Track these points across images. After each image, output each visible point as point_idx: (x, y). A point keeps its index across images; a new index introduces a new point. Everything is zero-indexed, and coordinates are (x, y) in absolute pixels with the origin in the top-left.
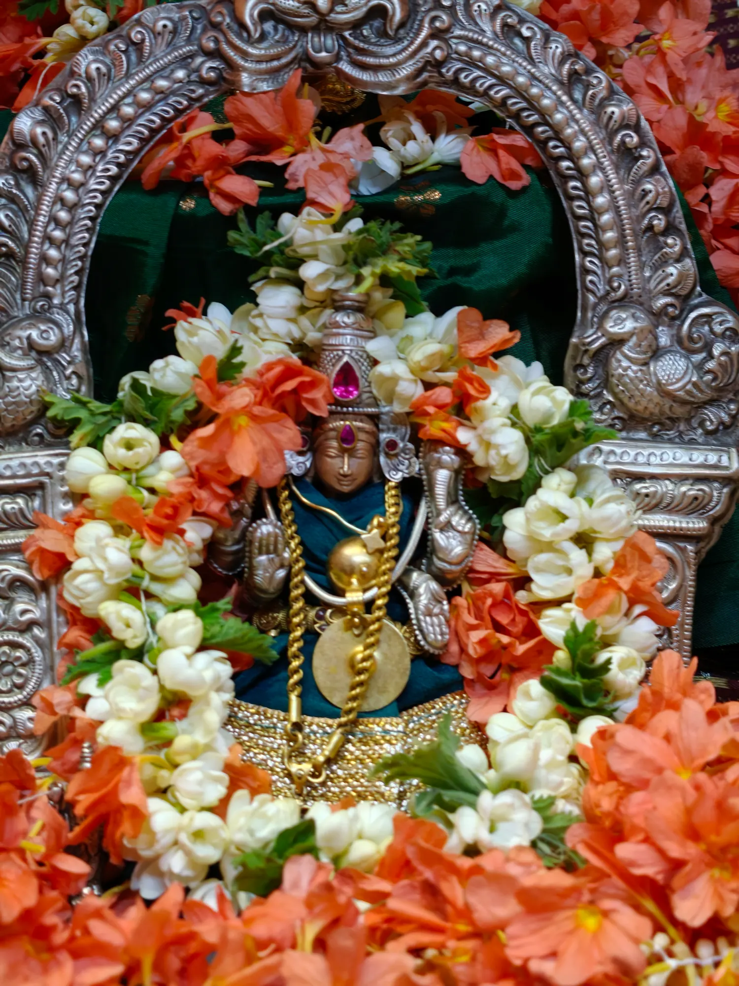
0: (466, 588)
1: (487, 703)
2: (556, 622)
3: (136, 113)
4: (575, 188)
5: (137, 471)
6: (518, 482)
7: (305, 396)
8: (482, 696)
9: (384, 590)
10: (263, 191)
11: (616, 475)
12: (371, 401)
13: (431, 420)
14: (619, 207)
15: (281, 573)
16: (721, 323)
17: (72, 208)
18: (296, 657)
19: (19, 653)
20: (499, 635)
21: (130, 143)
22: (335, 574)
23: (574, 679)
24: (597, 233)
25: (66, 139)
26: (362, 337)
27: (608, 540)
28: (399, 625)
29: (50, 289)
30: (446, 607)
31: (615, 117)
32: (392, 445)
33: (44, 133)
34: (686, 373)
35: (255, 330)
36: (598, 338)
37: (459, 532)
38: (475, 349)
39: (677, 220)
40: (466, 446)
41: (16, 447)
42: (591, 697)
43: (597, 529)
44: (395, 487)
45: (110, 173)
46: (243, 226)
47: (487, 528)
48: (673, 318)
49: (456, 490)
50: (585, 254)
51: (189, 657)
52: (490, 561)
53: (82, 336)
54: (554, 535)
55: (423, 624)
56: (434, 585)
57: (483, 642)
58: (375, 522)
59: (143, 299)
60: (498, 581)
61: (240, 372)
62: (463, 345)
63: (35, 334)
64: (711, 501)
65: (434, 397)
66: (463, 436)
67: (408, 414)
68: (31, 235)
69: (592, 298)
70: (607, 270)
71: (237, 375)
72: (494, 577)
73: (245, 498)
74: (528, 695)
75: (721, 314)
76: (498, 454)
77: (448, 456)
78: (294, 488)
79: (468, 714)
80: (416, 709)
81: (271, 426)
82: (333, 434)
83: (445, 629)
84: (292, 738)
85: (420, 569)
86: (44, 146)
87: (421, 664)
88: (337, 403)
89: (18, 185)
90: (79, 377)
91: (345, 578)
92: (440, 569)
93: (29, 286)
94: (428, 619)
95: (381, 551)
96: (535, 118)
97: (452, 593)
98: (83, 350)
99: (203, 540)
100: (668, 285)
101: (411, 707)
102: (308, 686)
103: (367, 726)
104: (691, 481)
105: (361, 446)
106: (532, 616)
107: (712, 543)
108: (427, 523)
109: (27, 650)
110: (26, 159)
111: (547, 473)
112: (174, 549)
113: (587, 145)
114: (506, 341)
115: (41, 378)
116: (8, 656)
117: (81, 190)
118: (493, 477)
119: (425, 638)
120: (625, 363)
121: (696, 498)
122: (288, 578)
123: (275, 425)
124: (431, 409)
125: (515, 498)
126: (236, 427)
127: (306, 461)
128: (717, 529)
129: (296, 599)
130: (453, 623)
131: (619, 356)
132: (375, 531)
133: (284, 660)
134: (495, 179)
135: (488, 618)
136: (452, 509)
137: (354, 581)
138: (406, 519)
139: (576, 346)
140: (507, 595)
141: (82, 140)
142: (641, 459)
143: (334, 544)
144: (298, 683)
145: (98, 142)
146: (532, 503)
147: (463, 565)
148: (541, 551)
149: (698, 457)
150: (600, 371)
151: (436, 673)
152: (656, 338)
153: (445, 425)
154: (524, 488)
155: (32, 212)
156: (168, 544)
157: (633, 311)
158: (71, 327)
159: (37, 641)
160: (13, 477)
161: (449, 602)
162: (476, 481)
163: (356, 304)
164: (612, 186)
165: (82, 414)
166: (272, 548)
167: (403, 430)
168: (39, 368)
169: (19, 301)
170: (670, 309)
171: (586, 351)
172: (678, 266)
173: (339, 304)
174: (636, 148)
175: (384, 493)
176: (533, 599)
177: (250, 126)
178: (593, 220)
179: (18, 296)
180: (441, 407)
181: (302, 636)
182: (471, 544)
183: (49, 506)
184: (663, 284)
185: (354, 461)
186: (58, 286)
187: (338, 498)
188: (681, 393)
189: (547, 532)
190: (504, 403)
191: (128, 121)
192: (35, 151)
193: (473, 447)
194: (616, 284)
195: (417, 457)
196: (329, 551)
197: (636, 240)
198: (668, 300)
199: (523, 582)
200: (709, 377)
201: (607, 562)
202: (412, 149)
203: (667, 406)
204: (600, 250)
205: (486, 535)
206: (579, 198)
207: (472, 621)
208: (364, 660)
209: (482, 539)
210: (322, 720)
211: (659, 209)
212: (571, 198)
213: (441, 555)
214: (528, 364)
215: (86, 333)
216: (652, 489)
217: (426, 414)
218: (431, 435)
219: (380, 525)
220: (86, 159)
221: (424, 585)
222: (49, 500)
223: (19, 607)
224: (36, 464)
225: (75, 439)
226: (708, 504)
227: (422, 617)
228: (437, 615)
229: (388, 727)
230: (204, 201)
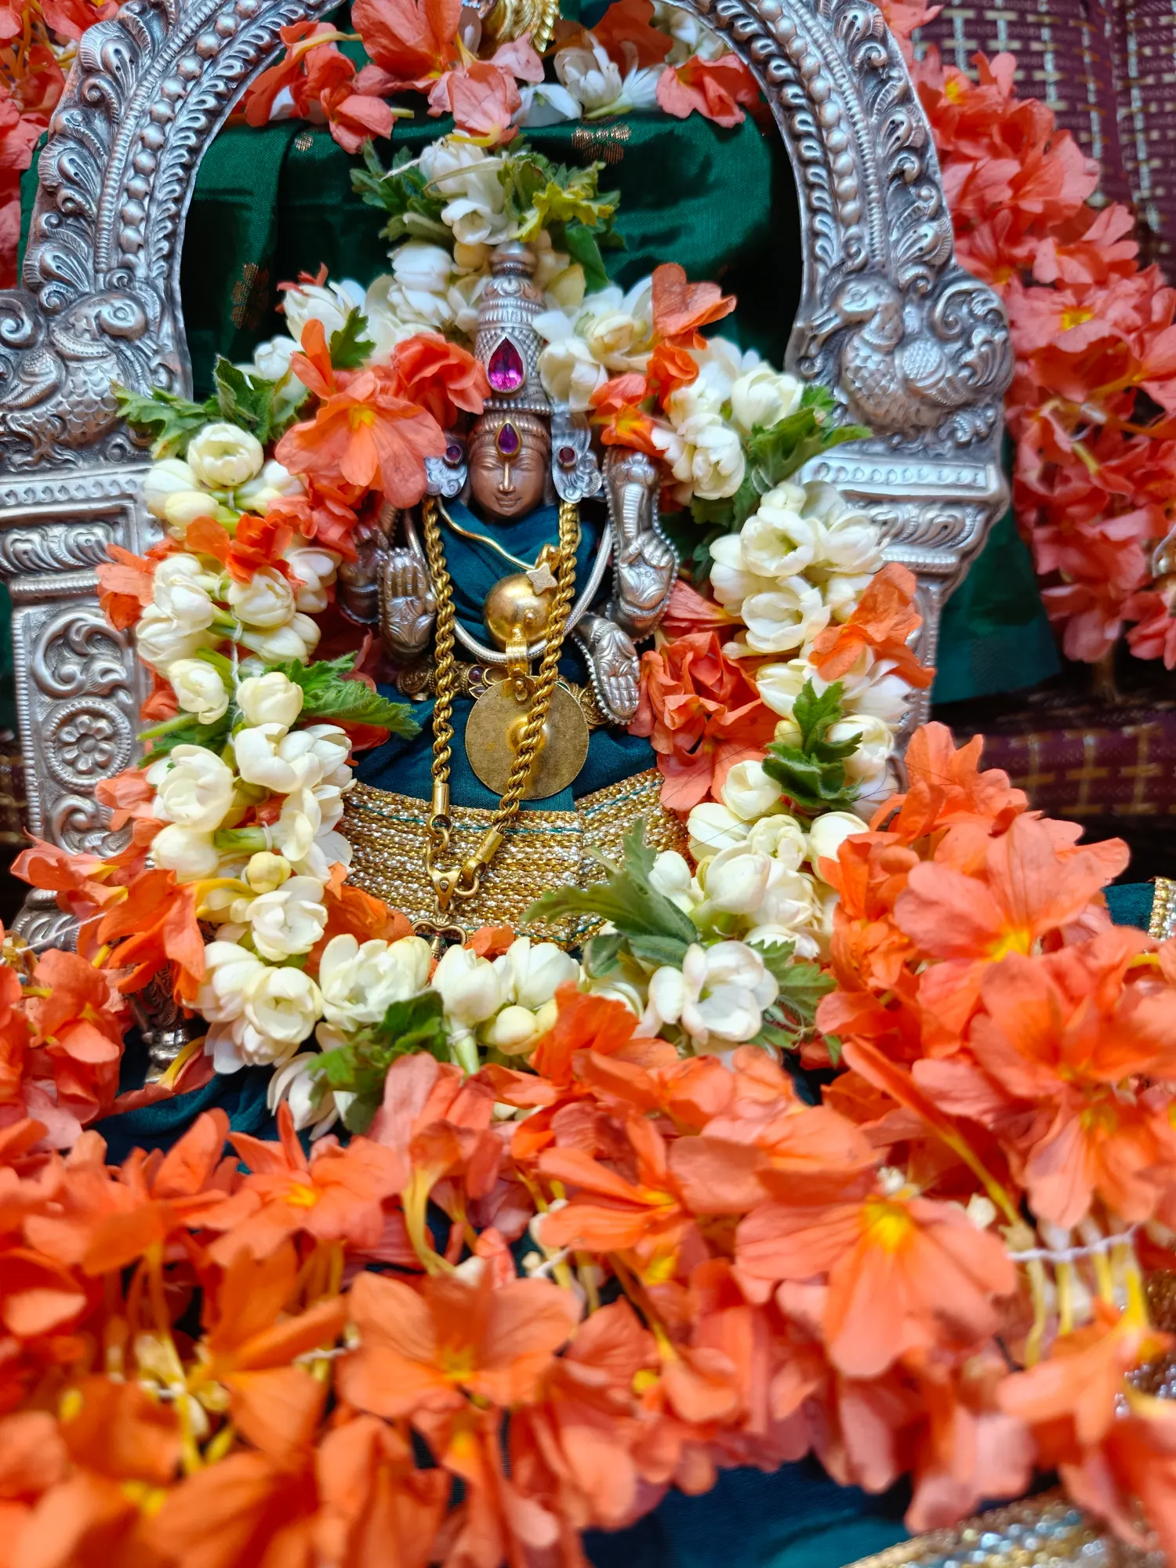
0: (661, 639)
1: (686, 784)
2: (779, 684)
3: (237, 26)
4: (804, 122)
5: (235, 488)
6: (728, 501)
7: (453, 386)
8: (679, 774)
9: (556, 642)
10: (400, 122)
11: (850, 497)
12: (541, 396)
13: (618, 419)
14: (861, 145)
15: (425, 621)
16: (985, 302)
17: (156, 149)
18: (442, 729)
19: (103, 724)
20: (702, 700)
21: (231, 67)
22: (494, 623)
23: (808, 762)
24: (831, 182)
25: (149, 62)
26: (528, 310)
27: (848, 576)
28: (576, 688)
29: (130, 257)
30: (636, 664)
31: (859, 23)
32: (567, 454)
33: (117, 52)
34: (939, 366)
35: (393, 308)
36: (830, 320)
37: (654, 567)
38: (676, 324)
39: (931, 169)
40: (663, 452)
41: (93, 463)
42: (830, 786)
43: (835, 560)
44: (573, 511)
45: (207, 106)
46: (373, 163)
47: (688, 563)
48: (925, 296)
49: (650, 514)
50: (813, 211)
51: (277, 740)
52: (692, 605)
53: (175, 319)
54: (780, 568)
55: (607, 687)
56: (620, 636)
57: (682, 709)
58: (544, 554)
59: (249, 269)
60: (701, 630)
61: (368, 356)
62: (660, 320)
63: (106, 312)
64: (962, 530)
65: (621, 387)
66: (660, 439)
67: (589, 413)
68: (103, 185)
69: (822, 271)
70: (843, 231)
71: (363, 360)
72: (696, 625)
73: (381, 525)
74: (741, 780)
75: (980, 291)
76: (707, 460)
77: (639, 466)
78: (443, 512)
79: (662, 798)
80: (597, 794)
81: (404, 424)
82: (489, 438)
83: (635, 693)
84: (436, 837)
85: (603, 616)
86: (118, 68)
87: (604, 740)
88: (494, 395)
89: (88, 121)
90: (170, 372)
91: (507, 627)
92: (628, 616)
93: (103, 253)
94: (613, 680)
95: (552, 592)
96: (754, 27)
97: (644, 647)
98: (176, 337)
99: (321, 578)
100: (921, 249)
101: (591, 792)
102: (459, 765)
103: (532, 820)
104: (938, 506)
105: (527, 452)
106: (745, 675)
107: (958, 583)
108: (612, 557)
109: (111, 720)
110: (95, 87)
111: (767, 489)
112: (270, 588)
113: (822, 61)
114: (719, 309)
115: (117, 370)
116: (89, 727)
117: (168, 127)
118: (698, 494)
119: (608, 705)
120: (864, 352)
121: (945, 527)
122: (433, 628)
123: (410, 422)
124: (618, 403)
125: (725, 523)
126: (356, 425)
127: (459, 477)
128: (966, 566)
129: (444, 655)
130: (644, 684)
131: (856, 342)
132: (545, 564)
133: (427, 734)
134: (701, 115)
135: (688, 677)
136: (644, 537)
137: (517, 630)
138: (586, 552)
139: (802, 332)
140: (713, 649)
141: (169, 63)
142: (878, 477)
143: (493, 583)
144: (443, 765)
145: (190, 65)
146: (751, 526)
147: (658, 610)
148: (759, 591)
149: (949, 474)
150: (831, 364)
151: (621, 748)
152: (902, 321)
153: (637, 425)
154: (737, 509)
155: (105, 157)
156: (259, 581)
157: (875, 284)
158: (158, 309)
159: (124, 709)
160: (88, 500)
161: (640, 658)
162: (674, 504)
163: (520, 266)
164: (852, 116)
165: (166, 415)
166: (410, 587)
167: (582, 437)
168: (114, 356)
169: (91, 272)
170: (921, 283)
171: (814, 337)
172: (935, 224)
173: (498, 267)
174: (884, 66)
175: (558, 517)
176: (746, 652)
177: (384, 41)
178: (826, 164)
179: (90, 266)
180: (631, 400)
181: (451, 702)
182: (669, 583)
183: (135, 536)
184: (916, 248)
185: (518, 475)
186: (142, 254)
187: (501, 524)
188: (933, 392)
189: (770, 565)
190: (714, 396)
191: (229, 35)
192: (109, 77)
193: (673, 453)
194: (854, 250)
195: (600, 470)
196: (485, 593)
197: (880, 189)
198: (920, 270)
199: (734, 630)
200: (965, 373)
201: (845, 604)
202: (594, 82)
203: (913, 409)
204: (835, 204)
205: (685, 572)
206: (809, 135)
207: (668, 681)
208: (528, 736)
209: (680, 578)
210: (476, 810)
211: (911, 149)
212: (797, 137)
213: (629, 598)
214: (744, 350)
215: (180, 316)
216: (891, 516)
217: (610, 410)
218: (618, 437)
219: (550, 557)
220: (174, 87)
221: (608, 636)
222: (134, 530)
223: (99, 665)
224: (114, 483)
225: (156, 448)
226: (959, 534)
227: (604, 678)
228: (625, 675)
229: (559, 823)
230: (324, 137)
